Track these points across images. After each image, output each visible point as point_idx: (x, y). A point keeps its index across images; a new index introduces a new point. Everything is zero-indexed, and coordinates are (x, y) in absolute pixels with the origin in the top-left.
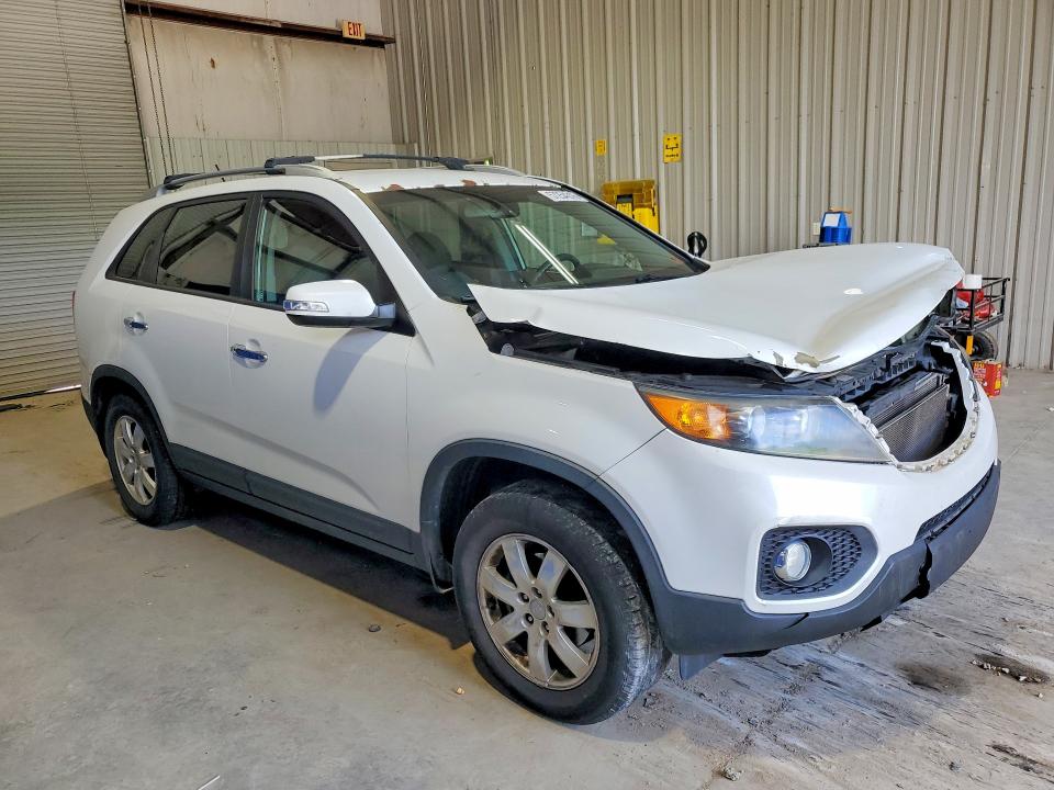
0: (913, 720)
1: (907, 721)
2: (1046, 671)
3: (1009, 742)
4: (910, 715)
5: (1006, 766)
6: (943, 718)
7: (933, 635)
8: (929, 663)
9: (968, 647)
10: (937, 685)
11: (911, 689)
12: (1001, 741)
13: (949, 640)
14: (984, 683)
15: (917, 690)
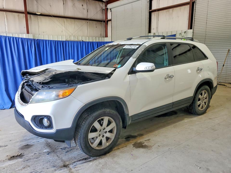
0: (22, 141)
1: (22, 140)
2: (10, 161)
3: (6, 147)
4: (23, 141)
5: (4, 145)
6: (18, 144)
7: (36, 153)
8: (30, 149)
9: (28, 155)
10: (24, 147)
11: (27, 144)
12: (7, 146)
13: (33, 154)
14: (18, 152)
15: (26, 144)
